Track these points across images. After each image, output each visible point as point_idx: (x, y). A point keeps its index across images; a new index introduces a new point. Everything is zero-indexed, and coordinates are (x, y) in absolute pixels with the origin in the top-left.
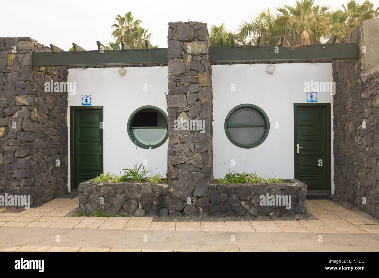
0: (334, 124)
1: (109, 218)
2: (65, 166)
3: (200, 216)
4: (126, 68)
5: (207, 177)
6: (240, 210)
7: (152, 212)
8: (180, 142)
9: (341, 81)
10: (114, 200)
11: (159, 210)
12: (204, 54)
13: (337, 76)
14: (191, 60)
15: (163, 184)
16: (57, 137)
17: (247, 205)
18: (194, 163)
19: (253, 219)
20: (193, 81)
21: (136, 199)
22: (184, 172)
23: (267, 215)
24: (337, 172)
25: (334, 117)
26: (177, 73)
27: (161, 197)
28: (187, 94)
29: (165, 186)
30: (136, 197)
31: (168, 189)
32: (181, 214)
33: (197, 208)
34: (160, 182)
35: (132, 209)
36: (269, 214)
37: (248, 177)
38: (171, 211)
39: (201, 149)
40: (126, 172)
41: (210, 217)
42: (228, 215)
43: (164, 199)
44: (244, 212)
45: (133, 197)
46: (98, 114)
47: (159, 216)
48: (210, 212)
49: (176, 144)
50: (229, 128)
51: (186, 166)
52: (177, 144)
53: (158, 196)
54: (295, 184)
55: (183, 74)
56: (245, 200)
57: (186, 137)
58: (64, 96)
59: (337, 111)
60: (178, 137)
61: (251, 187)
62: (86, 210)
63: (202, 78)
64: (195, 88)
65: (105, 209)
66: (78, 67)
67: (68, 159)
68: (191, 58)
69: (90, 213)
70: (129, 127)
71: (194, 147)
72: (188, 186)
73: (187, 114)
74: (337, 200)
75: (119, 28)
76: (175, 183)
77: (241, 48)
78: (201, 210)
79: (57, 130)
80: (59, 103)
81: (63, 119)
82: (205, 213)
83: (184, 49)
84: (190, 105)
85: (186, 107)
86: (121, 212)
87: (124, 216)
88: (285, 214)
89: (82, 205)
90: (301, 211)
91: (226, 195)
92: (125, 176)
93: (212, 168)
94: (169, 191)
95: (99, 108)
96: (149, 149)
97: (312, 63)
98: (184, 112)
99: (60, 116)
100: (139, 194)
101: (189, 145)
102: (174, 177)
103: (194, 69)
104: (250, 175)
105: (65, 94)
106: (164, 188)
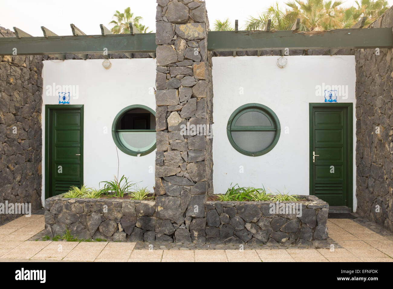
0: (357, 128)
1: (81, 243)
2: (38, 175)
3: (195, 242)
4: (111, 60)
5: (203, 193)
6: (244, 235)
7: (135, 236)
8: (170, 149)
9: (366, 76)
10: (88, 220)
11: (144, 234)
12: (201, 40)
13: (361, 70)
14: (184, 46)
15: (149, 201)
16: (27, 142)
17: (253, 228)
18: (187, 175)
19: (261, 246)
20: (187, 73)
21: (116, 219)
22: (175, 187)
23: (278, 242)
24: (360, 185)
25: (357, 120)
26: (167, 63)
27: (146, 217)
28: (179, 89)
29: (152, 203)
30: (115, 216)
31: (154, 207)
32: (171, 239)
33: (191, 231)
34: (146, 198)
35: (110, 232)
36: (281, 240)
37: (255, 192)
38: (159, 236)
39: (196, 157)
40: (107, 185)
41: (207, 243)
42: (230, 241)
43: (150, 220)
44: (250, 237)
45: (111, 217)
46: (78, 114)
47: (144, 241)
48: (207, 237)
49: (165, 151)
50: (232, 132)
51: (178, 179)
52: (167, 151)
53: (143, 216)
54: (314, 203)
55: (174, 64)
56: (251, 222)
57: (177, 143)
58: (37, 93)
59: (361, 112)
60: (168, 142)
61: (259, 206)
62: (53, 232)
63: (198, 69)
64: (189, 81)
65: (77, 231)
66: (55, 58)
67: (42, 168)
68: (184, 44)
69: (58, 237)
70: (114, 130)
71: (188, 155)
72: (180, 204)
73: (179, 114)
74: (361, 219)
75: (118, 24)
76: (163, 200)
77: (246, 34)
78: (196, 234)
79: (27, 133)
80: (31, 101)
81: (36, 120)
82: (200, 238)
83: (176, 32)
84: (183, 103)
85: (178, 106)
86: (96, 236)
87: (100, 241)
88: (301, 240)
89: (49, 226)
90: (321, 237)
91: (227, 215)
92: (104, 189)
93: (212, 179)
94: (156, 210)
95: (79, 107)
96: (137, 156)
97: (332, 55)
98: (175, 111)
99: (31, 116)
100: (119, 214)
101: (181, 153)
102: (162, 193)
103: (189, 58)
104: (257, 191)
105: (39, 91)
106: (150, 207)
